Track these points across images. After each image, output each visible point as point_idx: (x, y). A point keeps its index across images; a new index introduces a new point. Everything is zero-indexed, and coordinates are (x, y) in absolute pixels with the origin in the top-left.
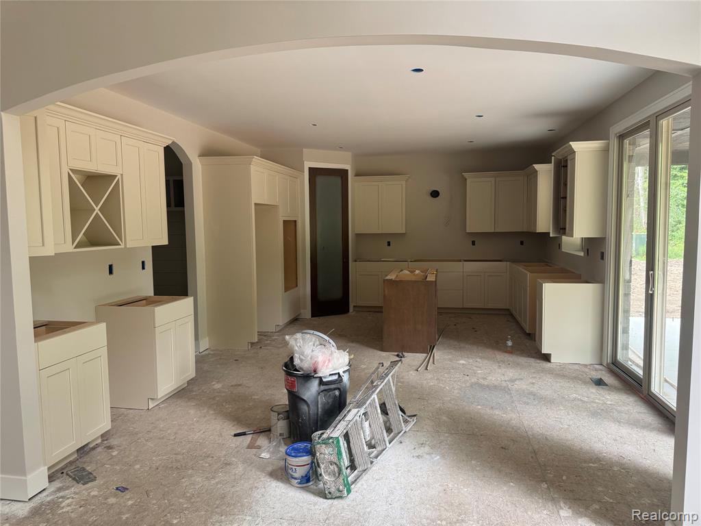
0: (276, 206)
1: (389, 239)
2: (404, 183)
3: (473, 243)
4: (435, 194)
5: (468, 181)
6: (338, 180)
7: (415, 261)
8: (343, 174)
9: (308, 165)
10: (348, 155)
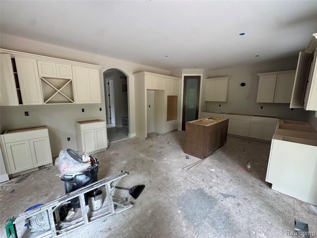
0: (164, 91)
1: (220, 104)
2: (227, 80)
3: (262, 108)
4: (243, 85)
5: (260, 77)
6: (196, 80)
7: (229, 114)
8: (199, 78)
9: (183, 75)
10: (202, 70)
